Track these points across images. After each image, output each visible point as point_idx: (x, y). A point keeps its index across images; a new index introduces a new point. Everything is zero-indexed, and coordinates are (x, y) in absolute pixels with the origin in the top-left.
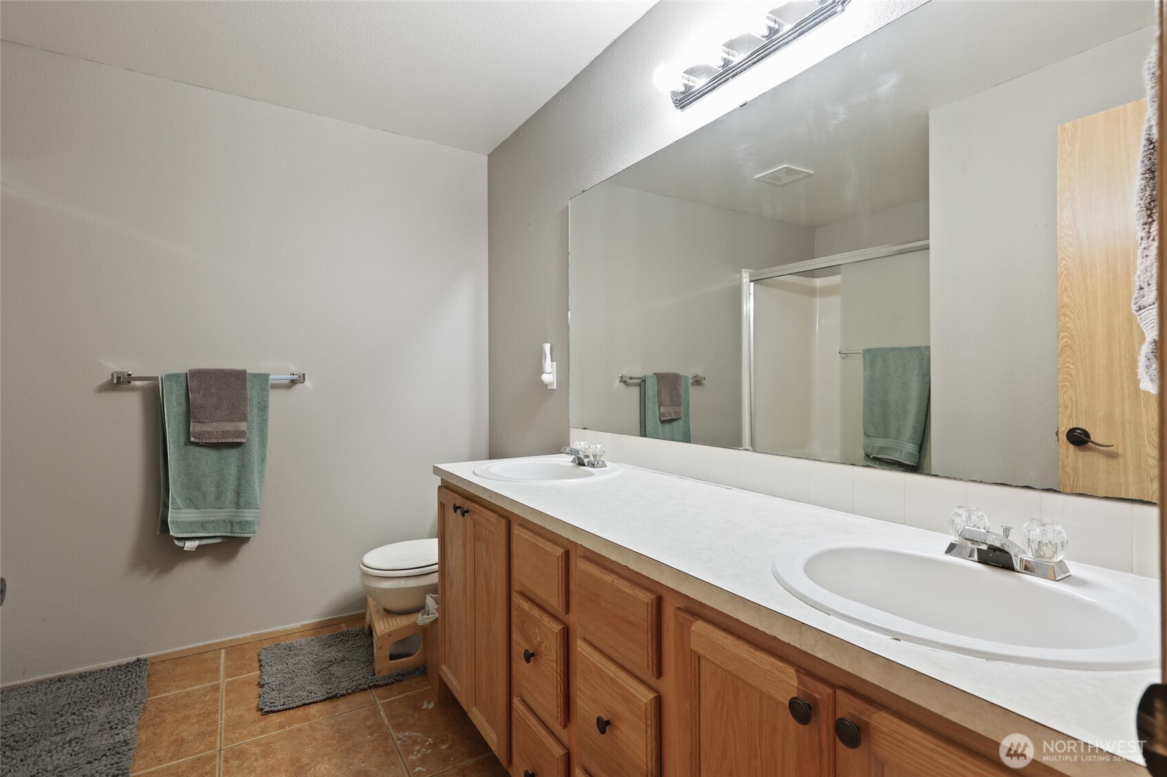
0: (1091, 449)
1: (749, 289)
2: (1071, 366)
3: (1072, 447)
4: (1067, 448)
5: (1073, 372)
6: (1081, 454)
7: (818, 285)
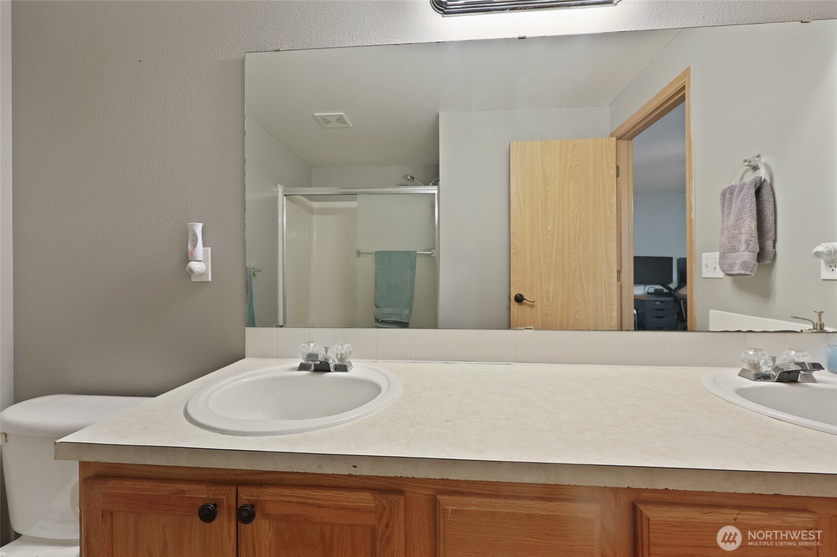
0: (525, 304)
1: (282, 201)
2: (516, 263)
3: (516, 303)
4: (514, 304)
5: (517, 266)
6: (520, 306)
7: (315, 206)
